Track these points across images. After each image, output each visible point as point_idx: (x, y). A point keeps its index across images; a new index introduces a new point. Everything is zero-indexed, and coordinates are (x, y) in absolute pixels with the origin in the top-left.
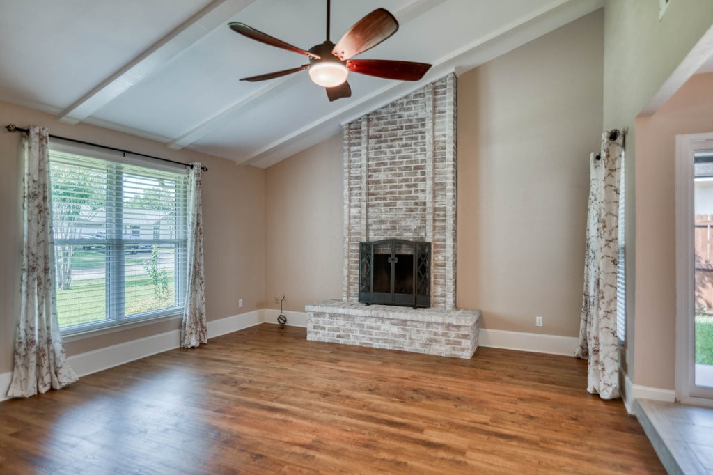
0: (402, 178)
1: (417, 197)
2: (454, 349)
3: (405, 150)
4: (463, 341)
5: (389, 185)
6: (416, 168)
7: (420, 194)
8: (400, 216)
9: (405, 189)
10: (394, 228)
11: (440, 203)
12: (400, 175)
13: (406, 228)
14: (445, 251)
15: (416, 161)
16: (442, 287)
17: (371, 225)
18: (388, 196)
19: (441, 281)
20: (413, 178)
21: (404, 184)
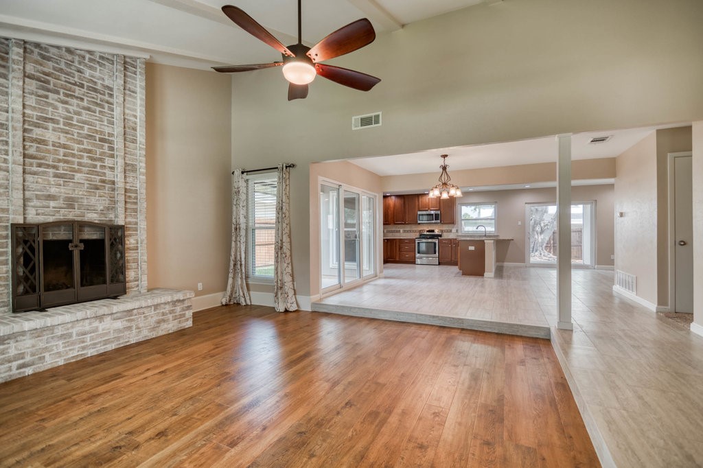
0: (82, 146)
1: (104, 174)
3: (87, 114)
4: (186, 312)
5: (62, 151)
6: (101, 140)
7: (107, 171)
8: (79, 193)
9: (86, 161)
10: (71, 206)
11: (131, 185)
12: (80, 142)
13: (90, 208)
14: (137, 234)
15: (101, 133)
16: (134, 271)
17: (29, 200)
18: (61, 164)
19: (134, 265)
20: (99, 151)
21: (86, 155)
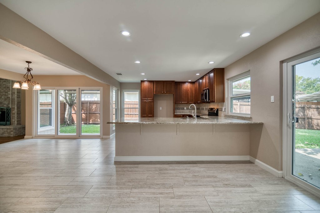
0: (3, 90)
2: (9, 134)
4: (11, 132)
6: (7, 88)
7: (8, 95)
8: (3, 101)
9: (4, 93)
11: (13, 97)
14: (15, 110)
19: (14, 118)
20: (6, 90)
